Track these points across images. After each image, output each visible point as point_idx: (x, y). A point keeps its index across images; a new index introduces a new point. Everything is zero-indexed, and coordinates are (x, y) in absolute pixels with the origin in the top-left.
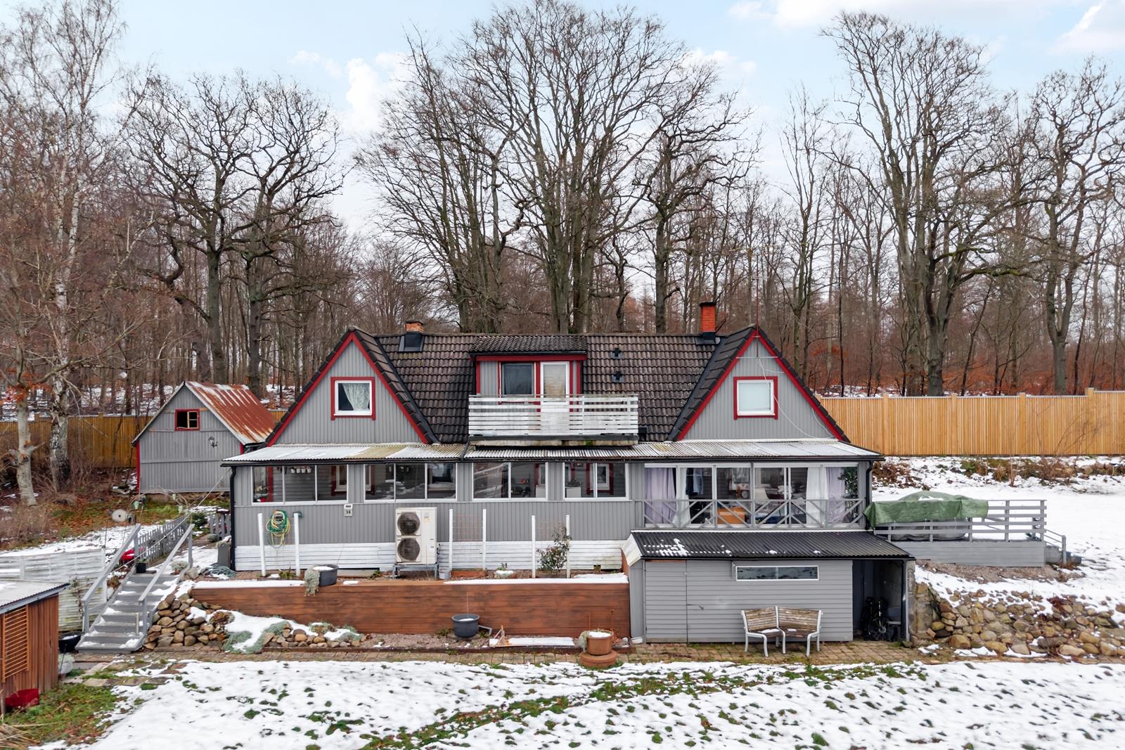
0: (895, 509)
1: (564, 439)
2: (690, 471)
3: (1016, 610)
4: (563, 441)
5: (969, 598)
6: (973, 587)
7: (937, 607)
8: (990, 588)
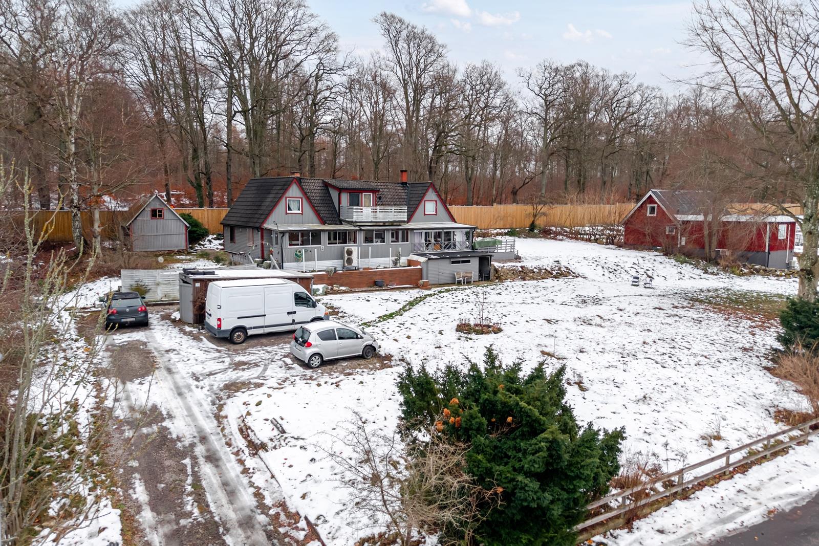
0: (480, 243)
1: (384, 223)
2: (426, 233)
3: (512, 270)
5: (502, 267)
6: (502, 265)
7: (496, 271)
8: (505, 265)
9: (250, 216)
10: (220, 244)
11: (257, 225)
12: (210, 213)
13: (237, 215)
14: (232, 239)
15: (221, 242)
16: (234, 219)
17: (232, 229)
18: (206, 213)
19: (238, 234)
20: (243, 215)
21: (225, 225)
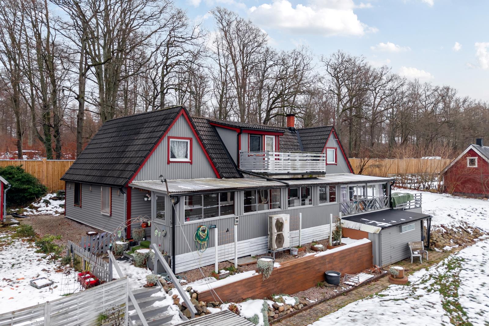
0: (398, 199)
2: (350, 188)
4: (302, 175)
9: (106, 167)
10: (61, 206)
11: (121, 182)
12: (50, 167)
13: (85, 167)
14: (77, 201)
15: (63, 202)
16: (81, 172)
17: (78, 186)
18: (45, 166)
19: (86, 194)
20: (96, 167)
21: (67, 182)
